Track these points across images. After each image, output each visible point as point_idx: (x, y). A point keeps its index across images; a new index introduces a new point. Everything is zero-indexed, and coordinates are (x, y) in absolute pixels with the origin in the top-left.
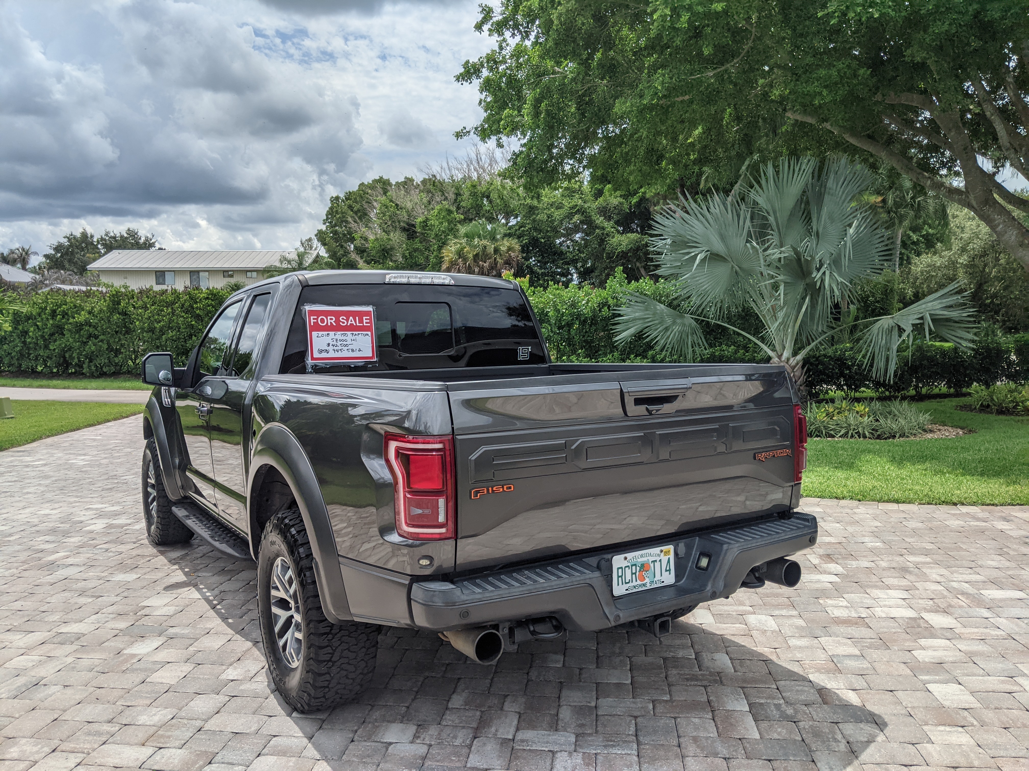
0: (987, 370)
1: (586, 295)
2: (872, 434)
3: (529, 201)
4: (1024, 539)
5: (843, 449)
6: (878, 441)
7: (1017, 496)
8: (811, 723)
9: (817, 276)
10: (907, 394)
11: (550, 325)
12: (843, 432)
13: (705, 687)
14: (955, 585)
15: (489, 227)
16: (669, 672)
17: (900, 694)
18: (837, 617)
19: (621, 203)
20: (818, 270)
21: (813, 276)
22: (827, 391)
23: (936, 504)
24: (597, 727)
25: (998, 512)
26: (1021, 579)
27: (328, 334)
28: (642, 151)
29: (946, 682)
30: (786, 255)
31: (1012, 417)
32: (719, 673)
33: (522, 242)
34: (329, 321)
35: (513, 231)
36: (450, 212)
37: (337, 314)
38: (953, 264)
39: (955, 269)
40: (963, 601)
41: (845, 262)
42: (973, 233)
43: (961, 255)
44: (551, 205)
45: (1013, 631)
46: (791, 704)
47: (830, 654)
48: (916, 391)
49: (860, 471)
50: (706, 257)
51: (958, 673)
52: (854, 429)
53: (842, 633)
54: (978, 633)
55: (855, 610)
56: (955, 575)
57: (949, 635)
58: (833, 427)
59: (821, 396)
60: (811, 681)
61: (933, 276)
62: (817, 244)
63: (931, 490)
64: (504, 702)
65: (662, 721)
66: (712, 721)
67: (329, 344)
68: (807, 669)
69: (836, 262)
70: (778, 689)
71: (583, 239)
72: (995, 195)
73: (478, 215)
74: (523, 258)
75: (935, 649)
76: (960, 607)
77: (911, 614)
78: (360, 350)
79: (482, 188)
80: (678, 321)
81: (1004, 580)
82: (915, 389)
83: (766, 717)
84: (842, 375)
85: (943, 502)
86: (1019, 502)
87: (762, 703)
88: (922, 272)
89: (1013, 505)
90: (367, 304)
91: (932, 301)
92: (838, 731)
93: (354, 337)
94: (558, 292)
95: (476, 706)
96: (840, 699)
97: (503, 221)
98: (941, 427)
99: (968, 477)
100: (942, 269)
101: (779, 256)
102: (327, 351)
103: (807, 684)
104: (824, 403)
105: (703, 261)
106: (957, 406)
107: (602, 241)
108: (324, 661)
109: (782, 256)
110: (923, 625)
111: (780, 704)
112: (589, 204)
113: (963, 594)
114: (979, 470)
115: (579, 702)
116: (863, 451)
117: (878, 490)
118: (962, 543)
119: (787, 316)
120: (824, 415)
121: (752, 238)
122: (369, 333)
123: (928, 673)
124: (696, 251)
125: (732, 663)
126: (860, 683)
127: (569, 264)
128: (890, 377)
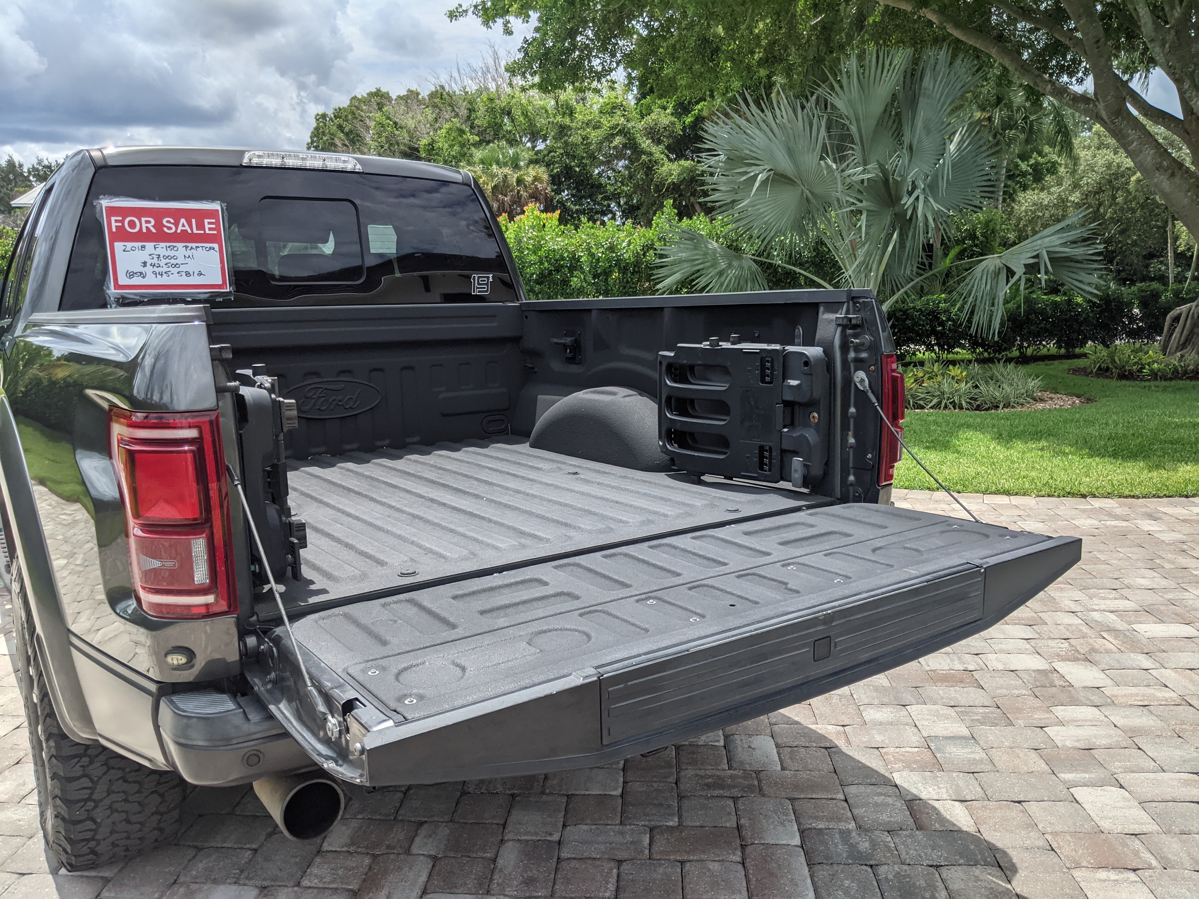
0: (1105, 327)
1: (627, 236)
2: (970, 403)
3: (559, 118)
4: (1180, 545)
5: (936, 423)
6: (977, 412)
7: (1163, 484)
8: (896, 868)
9: (907, 201)
10: (1009, 355)
11: (583, 273)
12: (935, 401)
13: (735, 799)
14: (1096, 616)
15: (511, 152)
16: (683, 773)
17: (1033, 808)
18: (934, 671)
19: (673, 124)
20: (910, 194)
21: (902, 202)
22: (914, 352)
23: (1059, 496)
24: (554, 884)
25: (1141, 507)
26: (1185, 607)
27: (143, 247)
28: (692, 43)
29: (1101, 784)
30: (870, 176)
31: (1137, 382)
32: (758, 772)
33: (552, 171)
34: (144, 225)
35: (540, 156)
36: (461, 132)
37: (158, 215)
38: (1062, 202)
39: (1065, 208)
40: (1110, 643)
41: (943, 185)
42: (1088, 165)
43: (1072, 191)
44: (587, 124)
45: (1187, 692)
46: (867, 830)
47: (925, 735)
48: (1020, 352)
49: (958, 452)
50: (767, 178)
51: (1116, 766)
52: (949, 398)
53: (942, 698)
54: (1137, 695)
55: (959, 658)
56: (1096, 601)
57: (1096, 699)
58: (923, 396)
59: (908, 359)
60: (896, 786)
61: (1039, 217)
62: (910, 161)
63: (1052, 478)
64: (416, 835)
65: (661, 870)
66: (740, 867)
67: (145, 264)
68: (891, 762)
69: (932, 188)
70: (846, 800)
71: (627, 167)
72: (1128, 105)
73: (497, 136)
74: (553, 191)
75: (1078, 723)
76: (1108, 651)
77: (1038, 663)
78: (200, 274)
79: (502, 103)
80: (735, 263)
81: (1162, 608)
82: (1019, 349)
83: (827, 858)
84: (933, 332)
85: (1069, 493)
86: (1167, 493)
87: (821, 829)
88: (1026, 212)
89: (1159, 497)
90: (211, 198)
91: (1049, 236)
92: (939, 884)
93: (189, 253)
94: (593, 231)
95: (367, 847)
96: (942, 819)
97: (529, 145)
98: (1052, 395)
99: (1097, 459)
100: (1050, 209)
101: (862, 177)
102: (142, 275)
103: (891, 790)
104: (911, 367)
105: (764, 183)
106: (1069, 370)
107: (649, 168)
108: (79, 801)
109: (866, 176)
110: (1058, 683)
111: (849, 831)
112: (633, 124)
113: (1110, 630)
114: (1110, 449)
115: (537, 834)
116: (960, 426)
117: (983, 477)
118: (1099, 551)
119: (869, 254)
120: (912, 381)
121: (828, 156)
122: (216, 246)
123: (1073, 767)
124: (756, 170)
125: (779, 754)
126: (972, 789)
127: (611, 200)
128: (994, 333)
